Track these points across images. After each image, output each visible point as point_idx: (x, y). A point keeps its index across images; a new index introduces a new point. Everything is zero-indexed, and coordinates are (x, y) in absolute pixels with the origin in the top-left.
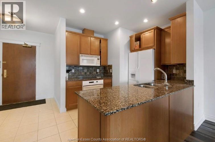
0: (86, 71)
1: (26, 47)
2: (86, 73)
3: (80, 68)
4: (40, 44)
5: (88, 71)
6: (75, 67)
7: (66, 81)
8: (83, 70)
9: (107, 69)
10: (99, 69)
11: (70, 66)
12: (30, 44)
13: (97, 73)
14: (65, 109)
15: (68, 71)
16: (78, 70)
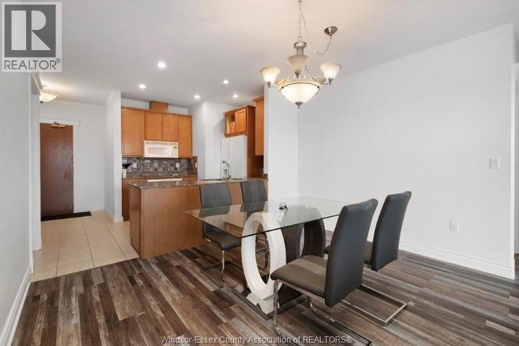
0: (156, 165)
1: (56, 127)
2: (156, 169)
3: (146, 161)
4: (80, 121)
5: (160, 165)
6: (138, 160)
7: (123, 179)
8: (151, 163)
9: (192, 162)
10: (180, 162)
11: (130, 158)
12: (63, 123)
13: (176, 169)
14: (122, 218)
15: (126, 166)
16: (143, 164)
